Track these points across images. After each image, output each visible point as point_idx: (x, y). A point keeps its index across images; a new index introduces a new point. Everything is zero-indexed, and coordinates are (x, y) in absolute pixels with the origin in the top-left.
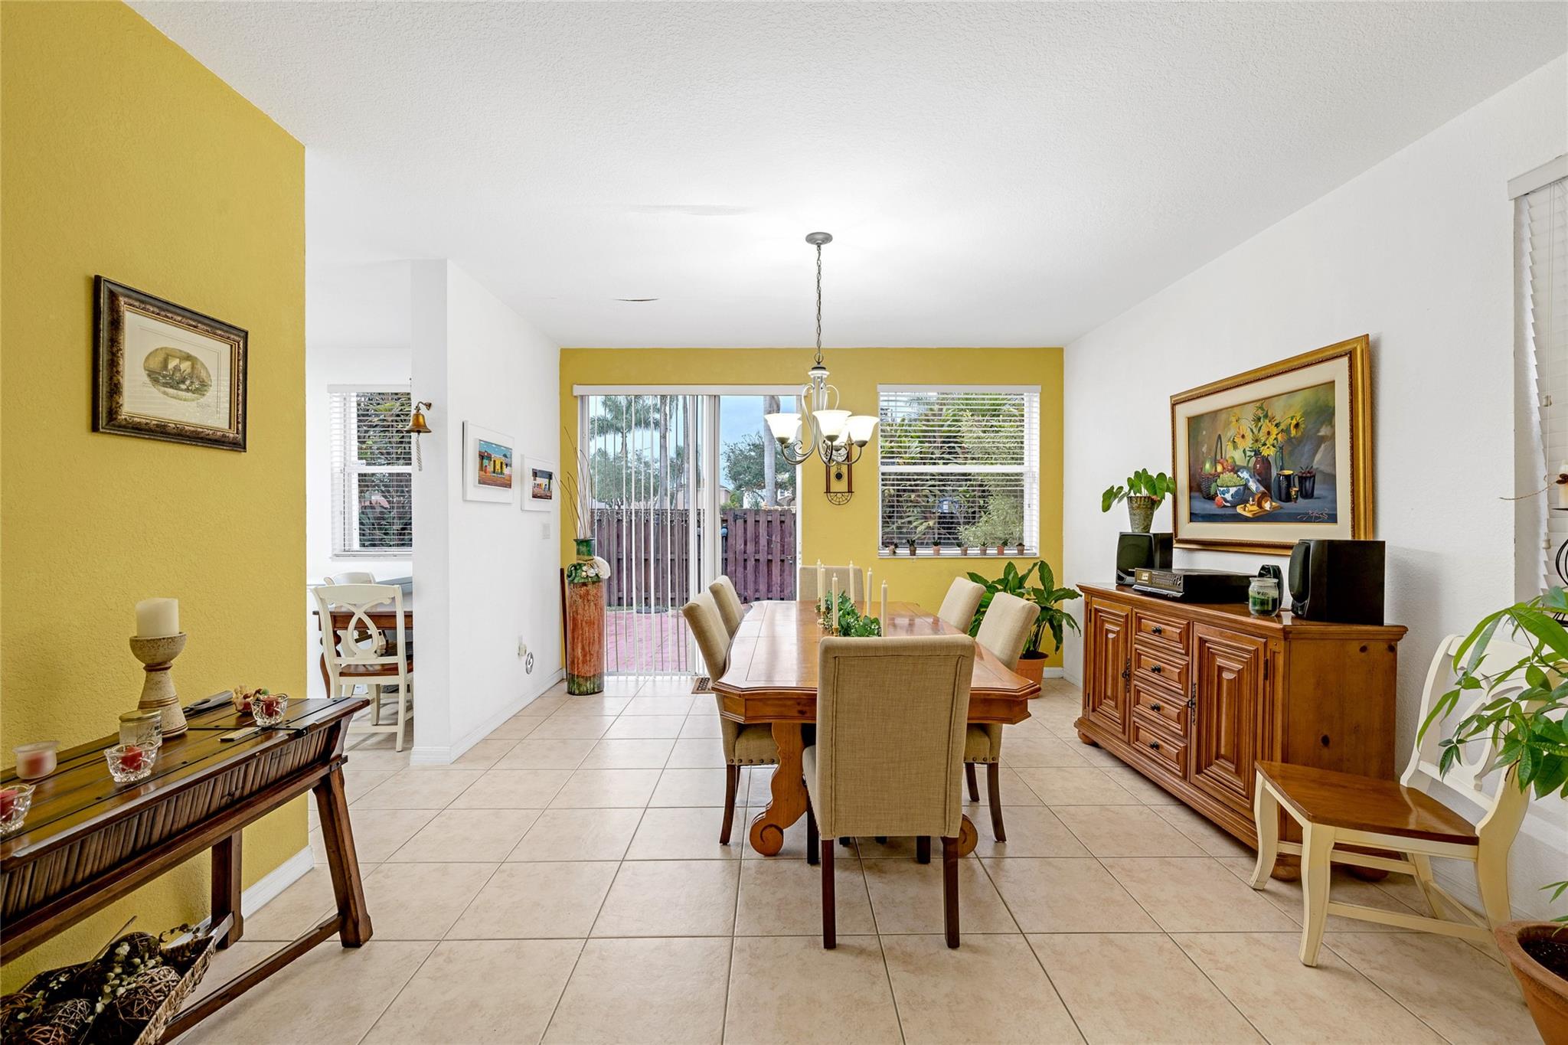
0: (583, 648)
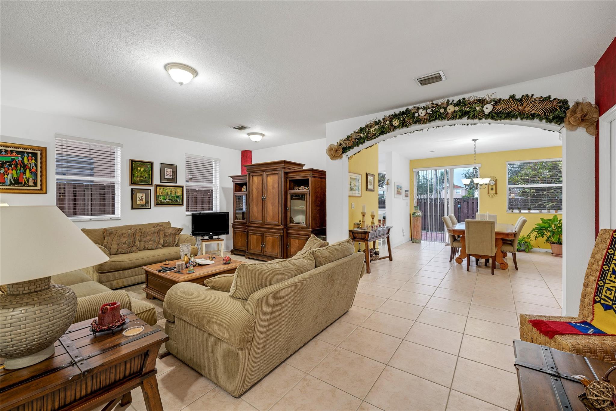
0: (416, 232)
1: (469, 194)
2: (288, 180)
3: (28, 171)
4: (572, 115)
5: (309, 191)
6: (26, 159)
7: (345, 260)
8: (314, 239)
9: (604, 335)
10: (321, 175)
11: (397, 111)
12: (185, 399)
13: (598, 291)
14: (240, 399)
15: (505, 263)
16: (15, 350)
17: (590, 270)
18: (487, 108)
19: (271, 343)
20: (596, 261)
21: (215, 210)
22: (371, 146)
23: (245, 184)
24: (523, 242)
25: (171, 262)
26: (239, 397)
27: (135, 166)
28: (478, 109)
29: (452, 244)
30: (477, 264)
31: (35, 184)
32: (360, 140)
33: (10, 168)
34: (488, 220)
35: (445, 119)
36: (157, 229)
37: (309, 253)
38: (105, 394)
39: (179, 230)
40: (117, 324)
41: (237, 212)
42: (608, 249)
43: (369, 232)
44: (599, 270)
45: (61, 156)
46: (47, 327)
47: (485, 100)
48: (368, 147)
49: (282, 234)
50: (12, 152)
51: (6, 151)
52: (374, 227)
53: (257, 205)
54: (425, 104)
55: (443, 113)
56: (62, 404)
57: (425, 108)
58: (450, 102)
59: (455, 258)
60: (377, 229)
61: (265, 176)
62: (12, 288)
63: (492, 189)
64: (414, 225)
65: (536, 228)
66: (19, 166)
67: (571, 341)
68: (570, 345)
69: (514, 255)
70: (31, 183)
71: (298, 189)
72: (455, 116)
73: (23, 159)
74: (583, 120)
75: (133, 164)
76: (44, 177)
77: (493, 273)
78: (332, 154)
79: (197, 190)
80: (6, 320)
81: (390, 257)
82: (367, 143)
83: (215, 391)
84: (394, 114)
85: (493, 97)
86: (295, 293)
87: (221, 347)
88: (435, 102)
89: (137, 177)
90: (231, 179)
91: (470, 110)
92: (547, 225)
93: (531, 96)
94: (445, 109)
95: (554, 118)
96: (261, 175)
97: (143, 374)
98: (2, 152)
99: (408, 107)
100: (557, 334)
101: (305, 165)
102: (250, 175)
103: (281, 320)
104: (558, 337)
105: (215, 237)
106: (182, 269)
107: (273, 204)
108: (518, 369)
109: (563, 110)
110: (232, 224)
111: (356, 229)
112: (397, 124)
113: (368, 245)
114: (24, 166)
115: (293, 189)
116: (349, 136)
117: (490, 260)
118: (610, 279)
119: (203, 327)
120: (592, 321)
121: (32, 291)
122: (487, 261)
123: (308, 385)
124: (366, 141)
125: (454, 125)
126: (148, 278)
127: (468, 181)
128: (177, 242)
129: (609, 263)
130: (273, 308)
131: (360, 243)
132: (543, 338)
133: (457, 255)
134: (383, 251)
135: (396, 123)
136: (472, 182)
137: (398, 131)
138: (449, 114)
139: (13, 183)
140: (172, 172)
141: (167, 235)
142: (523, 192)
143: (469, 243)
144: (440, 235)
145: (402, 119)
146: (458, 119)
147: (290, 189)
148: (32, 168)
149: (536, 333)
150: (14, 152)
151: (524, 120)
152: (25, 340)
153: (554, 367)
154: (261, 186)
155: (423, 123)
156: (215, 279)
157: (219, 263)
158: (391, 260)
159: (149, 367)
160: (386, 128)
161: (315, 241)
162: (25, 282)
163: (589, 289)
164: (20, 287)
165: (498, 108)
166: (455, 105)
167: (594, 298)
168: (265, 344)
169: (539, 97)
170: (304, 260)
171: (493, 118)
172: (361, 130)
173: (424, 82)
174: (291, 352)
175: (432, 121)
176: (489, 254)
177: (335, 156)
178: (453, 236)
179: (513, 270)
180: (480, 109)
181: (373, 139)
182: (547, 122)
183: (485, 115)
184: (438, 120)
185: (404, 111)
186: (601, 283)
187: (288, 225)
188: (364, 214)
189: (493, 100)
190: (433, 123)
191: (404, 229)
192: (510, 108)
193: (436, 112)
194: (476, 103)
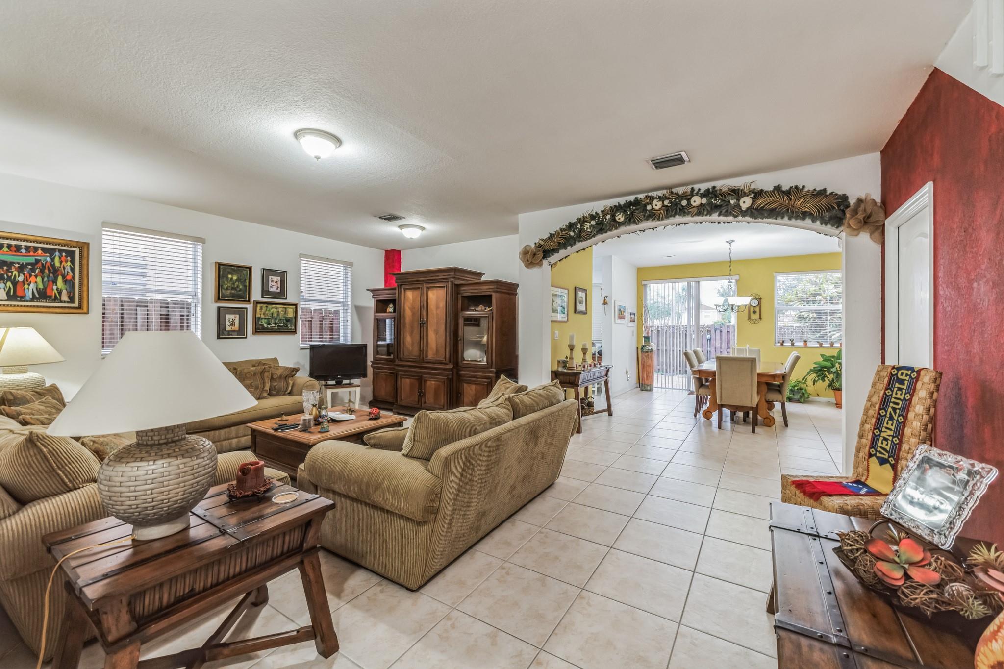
0: (646, 375)
1: (723, 319)
2: (460, 296)
3: (60, 279)
4: (852, 216)
5: (491, 313)
6: (57, 260)
7: (553, 409)
8: (505, 381)
9: (878, 495)
10: (509, 290)
11: (622, 201)
12: (343, 595)
13: (873, 443)
14: (417, 594)
15: (771, 418)
16: (155, 514)
17: (865, 417)
18: (744, 202)
19: (459, 518)
20: (873, 405)
21: (342, 341)
22: (584, 250)
23: (393, 301)
24: (796, 388)
25: (289, 417)
26: (417, 590)
27: (223, 273)
28: (732, 202)
29: (697, 391)
30: (732, 419)
31: (72, 300)
32: (568, 241)
33: (33, 274)
34: (748, 356)
35: (688, 214)
36: (260, 368)
37: (504, 399)
38: (261, 573)
39: (293, 371)
40: (262, 489)
41: (380, 343)
42: (886, 389)
43: (580, 373)
44: (875, 416)
45: (111, 255)
46: (191, 486)
47: (742, 190)
48: (580, 251)
49: (450, 377)
50: (36, 249)
51: (27, 248)
52: (586, 366)
53: (411, 334)
54: (660, 193)
55: (686, 206)
56: (215, 581)
57: (661, 199)
58: (695, 192)
59: (701, 412)
60: (590, 369)
61: (425, 290)
62: (146, 436)
63: (755, 312)
64: (643, 365)
65: (815, 368)
66: (46, 271)
67: (838, 502)
68: (837, 506)
69: (783, 405)
70: (65, 297)
71: (476, 310)
72: (701, 210)
73: (53, 260)
74: (866, 223)
75: (221, 270)
76: (85, 288)
77: (753, 431)
78: (528, 260)
79: (312, 309)
80: (147, 474)
81: (609, 411)
82: (579, 245)
83: (382, 585)
84: (617, 205)
85: (753, 187)
86: (489, 452)
87: (391, 524)
88: (674, 190)
89: (227, 289)
90: (371, 294)
91: (722, 203)
92: (828, 364)
93: (801, 187)
94: (689, 200)
95: (831, 218)
96: (418, 288)
97: (304, 550)
98: (21, 249)
99: (637, 196)
100: (823, 495)
101: (484, 274)
102: (400, 288)
103: (472, 487)
104: (825, 499)
105: (345, 382)
106: (310, 427)
107: (436, 332)
108: (772, 531)
109: (842, 208)
110: (371, 362)
111: (560, 369)
112: (622, 219)
113: (578, 393)
114: (55, 271)
115: (468, 310)
116: (553, 234)
118: (887, 426)
119: (368, 497)
120: (866, 479)
121: (170, 440)
122: (746, 415)
123: (508, 573)
124: (577, 242)
125: (701, 223)
126: (255, 441)
127: (721, 301)
128: (290, 388)
129: (886, 407)
130: (463, 470)
131: (565, 390)
132: (808, 500)
133: (705, 408)
134: (599, 402)
135: (620, 217)
136: (726, 301)
137: (623, 229)
138: (693, 207)
139: (37, 296)
140: (279, 283)
141: (274, 377)
142: (800, 317)
143: (721, 388)
144: (681, 379)
145: (629, 213)
146: (706, 215)
147: (464, 309)
148: (67, 275)
149: (800, 495)
150: (39, 249)
151: (793, 220)
152: (167, 501)
153: (814, 527)
154: (418, 304)
155: (659, 219)
156: (378, 435)
157: (362, 418)
158: (610, 414)
159: (311, 542)
160: (606, 225)
161: (508, 385)
162: (161, 428)
163: (864, 441)
165: (759, 202)
166: (703, 196)
167: (869, 451)
168: (452, 519)
169: (811, 189)
170: (498, 409)
171: (753, 216)
172: (571, 226)
173: (661, 164)
174: (481, 534)
175: (671, 216)
176: (749, 405)
177: (531, 262)
178: (699, 380)
179: (783, 426)
180: (735, 203)
181: (587, 239)
182: (821, 224)
183: (742, 211)
184: (679, 215)
185: (632, 201)
186: (877, 432)
187: (460, 364)
188: (572, 348)
189: (753, 191)
190: (672, 220)
191: (628, 370)
192: (775, 202)
193: (676, 205)
194: (730, 194)
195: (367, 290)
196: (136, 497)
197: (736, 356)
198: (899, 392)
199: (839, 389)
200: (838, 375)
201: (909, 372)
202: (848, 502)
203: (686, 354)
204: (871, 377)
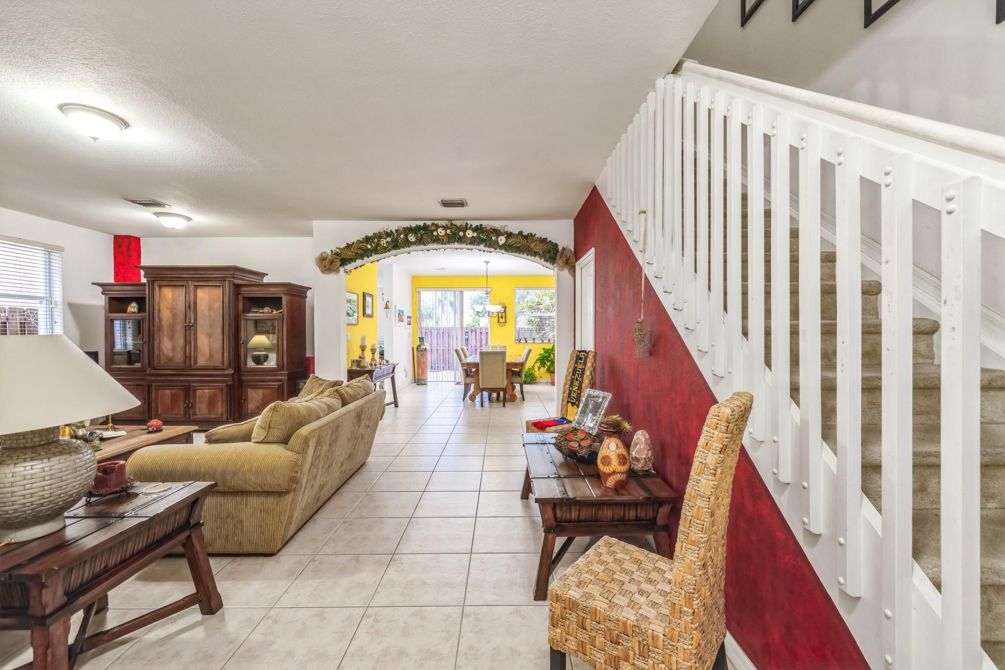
1: (474, 322)
2: (240, 297)
4: (560, 258)
5: (283, 315)
8: (317, 379)
9: (571, 422)
10: (298, 293)
11: (413, 224)
13: (569, 397)
14: (277, 556)
15: (514, 395)
17: (566, 381)
18: (501, 240)
19: (309, 489)
20: (569, 374)
22: (378, 261)
23: (139, 300)
24: (529, 373)
28: (493, 238)
29: (465, 380)
30: (489, 400)
32: (365, 252)
34: (498, 350)
35: (464, 243)
41: (117, 349)
42: (575, 364)
43: (372, 371)
44: (570, 379)
47: (499, 231)
48: (374, 262)
49: (230, 383)
52: (376, 364)
53: (172, 338)
54: (443, 223)
55: (462, 236)
56: (123, 558)
57: (444, 227)
58: (469, 226)
59: (468, 396)
60: (381, 367)
61: (191, 289)
62: (10, 440)
63: (502, 317)
64: (418, 363)
65: (539, 358)
67: (555, 428)
68: (555, 430)
69: (521, 386)
71: (259, 312)
72: (473, 241)
74: (566, 263)
77: (504, 406)
78: (325, 266)
81: (396, 403)
82: (375, 257)
83: (237, 561)
84: (409, 226)
85: (506, 230)
88: (454, 223)
90: (100, 289)
91: (486, 238)
92: (546, 355)
93: (534, 235)
94: (464, 232)
95: (549, 258)
96: (181, 286)
97: (190, 527)
99: (426, 222)
100: (547, 427)
101: (267, 275)
107: (210, 335)
108: (525, 446)
109: (555, 251)
111: (354, 368)
112: (414, 240)
115: (249, 311)
116: (350, 245)
117: (502, 394)
118: (575, 384)
120: (566, 415)
122: (499, 394)
123: (351, 524)
124: (373, 254)
125: (472, 250)
129: (575, 373)
130: (316, 447)
132: (540, 430)
133: (470, 392)
134: (389, 394)
135: (412, 238)
136: (485, 308)
137: (413, 247)
138: (467, 238)
142: (529, 321)
143: (483, 376)
144: (449, 374)
145: (419, 235)
146: (476, 245)
147: (246, 310)
149: (535, 428)
151: (529, 256)
153: (544, 440)
154: (181, 304)
155: (442, 244)
158: (396, 406)
159: (196, 518)
160: (400, 242)
161: (321, 382)
163: (565, 394)
164: (20, 438)
165: (510, 241)
166: (474, 230)
167: (567, 400)
168: (305, 488)
169: (539, 237)
171: (506, 250)
172: (368, 239)
173: (446, 204)
174: (319, 505)
175: (451, 243)
176: (501, 387)
177: (329, 268)
178: (466, 371)
179: (521, 400)
180: (495, 239)
181: (383, 253)
182: (545, 261)
183: (499, 246)
184: (457, 242)
185: (422, 225)
186: (571, 388)
187: (243, 369)
188: (363, 349)
189: (506, 233)
190: (452, 245)
191: (406, 367)
192: (519, 242)
193: (455, 234)
194: (492, 232)
195: (93, 284)
196: (32, 494)
197: (490, 350)
198: (580, 365)
199: (553, 372)
200: (553, 362)
201: (584, 353)
202: (558, 428)
203: (457, 351)
204: (568, 357)
